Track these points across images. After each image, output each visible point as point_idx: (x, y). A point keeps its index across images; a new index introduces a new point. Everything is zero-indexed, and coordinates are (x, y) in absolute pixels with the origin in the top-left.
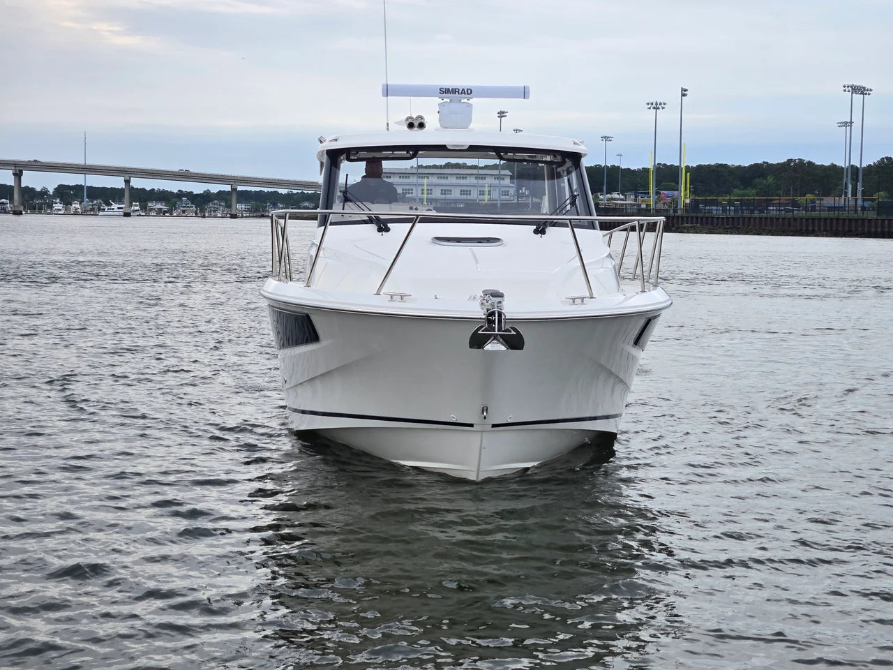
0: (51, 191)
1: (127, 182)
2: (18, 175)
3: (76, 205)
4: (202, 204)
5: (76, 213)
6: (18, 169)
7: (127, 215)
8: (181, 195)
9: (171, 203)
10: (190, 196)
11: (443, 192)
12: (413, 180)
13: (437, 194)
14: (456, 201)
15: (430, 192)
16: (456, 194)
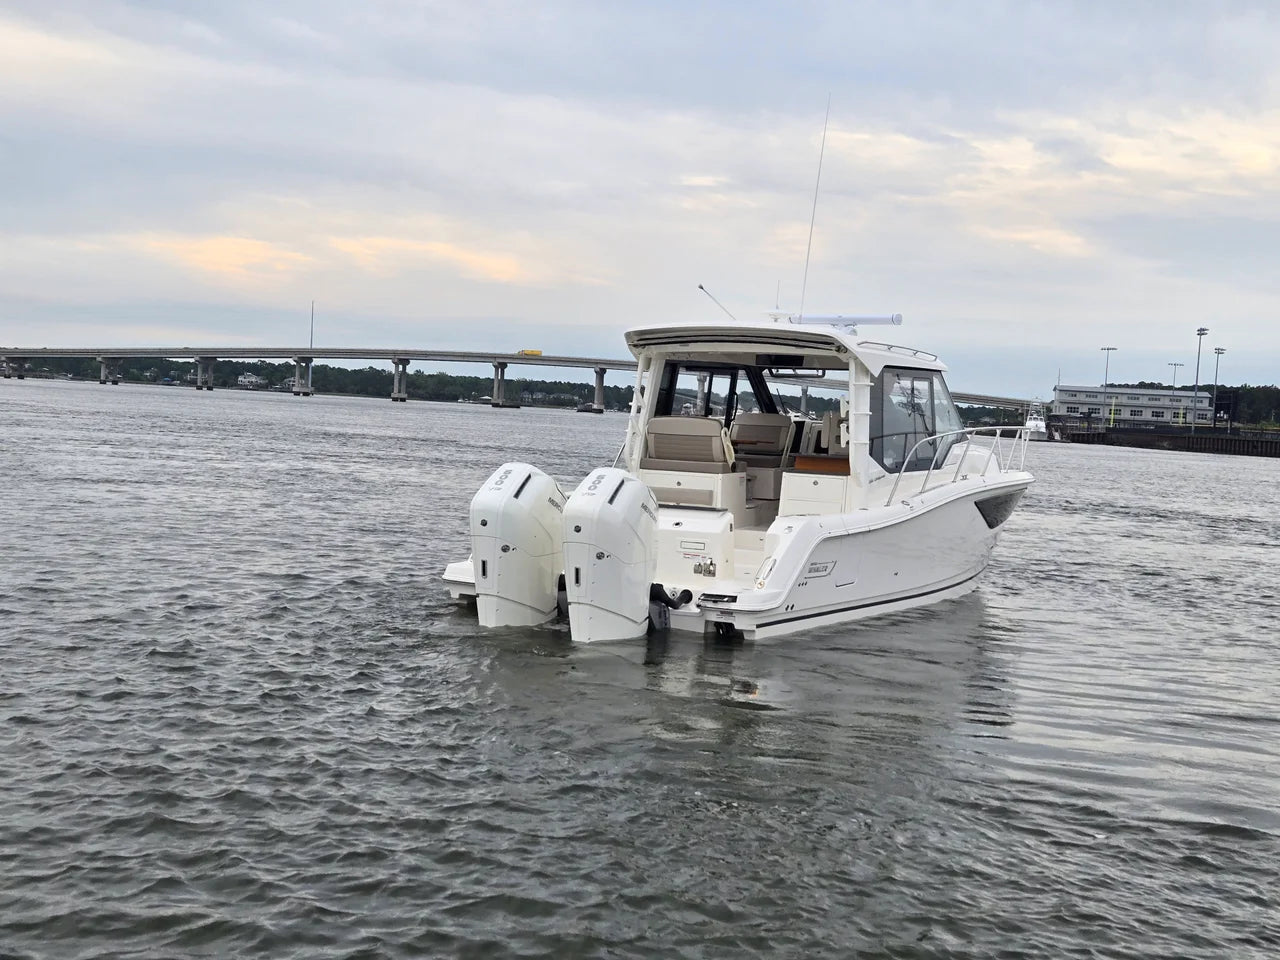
11: (1133, 413)
12: (1100, 399)
13: (1126, 415)
14: (1147, 423)
15: (1118, 412)
16: (1147, 415)
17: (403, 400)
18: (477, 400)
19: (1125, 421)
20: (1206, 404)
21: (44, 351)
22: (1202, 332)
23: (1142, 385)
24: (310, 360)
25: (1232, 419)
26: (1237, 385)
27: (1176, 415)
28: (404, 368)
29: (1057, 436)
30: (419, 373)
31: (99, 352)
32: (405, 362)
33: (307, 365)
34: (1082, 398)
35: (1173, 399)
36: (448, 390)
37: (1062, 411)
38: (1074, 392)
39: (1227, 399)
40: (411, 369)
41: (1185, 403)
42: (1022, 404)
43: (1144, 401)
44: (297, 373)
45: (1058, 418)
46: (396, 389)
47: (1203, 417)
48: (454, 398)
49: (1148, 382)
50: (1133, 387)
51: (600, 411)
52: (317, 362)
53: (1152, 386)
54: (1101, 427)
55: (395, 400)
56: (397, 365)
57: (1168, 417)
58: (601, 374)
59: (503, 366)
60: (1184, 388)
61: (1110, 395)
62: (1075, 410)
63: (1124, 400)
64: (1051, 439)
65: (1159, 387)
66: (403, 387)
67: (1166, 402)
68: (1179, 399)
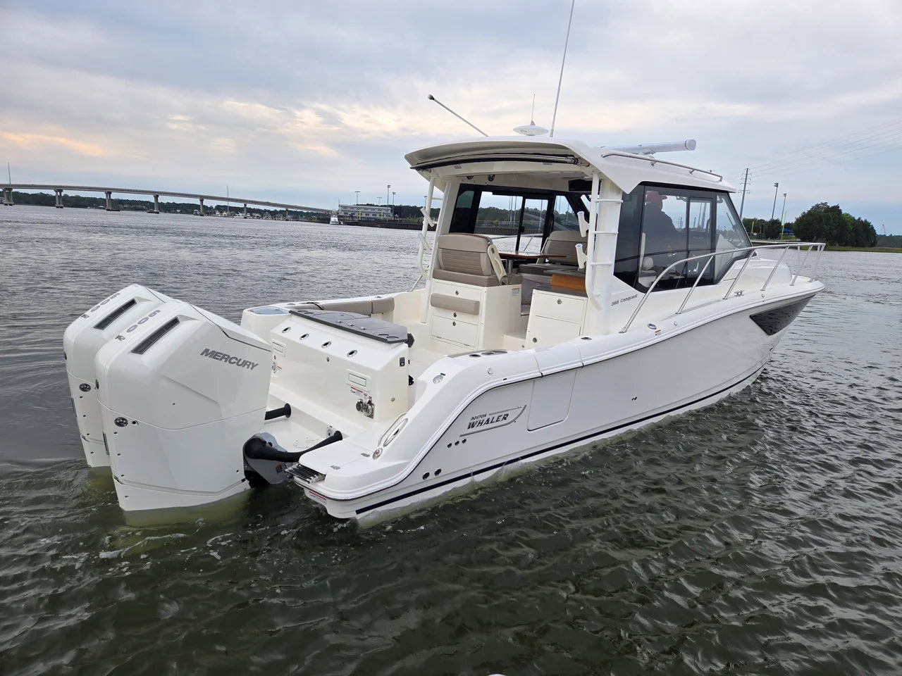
0: (214, 207)
1: (245, 205)
2: (202, 201)
3: (225, 213)
4: (274, 215)
5: (225, 216)
6: (202, 198)
7: (245, 218)
8: (265, 211)
9: (262, 214)
10: (269, 211)
11: (366, 215)
12: (355, 210)
13: (364, 215)
14: (371, 218)
15: (361, 214)
16: (371, 216)
17: (62, 207)
18: (96, 207)
19: (364, 218)
20: (390, 212)
22: (389, 186)
23: (368, 205)
24: (11, 189)
25: (400, 217)
26: (399, 205)
27: (381, 215)
28: (60, 194)
29: (342, 223)
30: (67, 196)
32: (60, 191)
33: (10, 192)
34: (348, 209)
35: (379, 210)
36: (82, 203)
37: (342, 214)
38: (345, 207)
39: (398, 210)
40: (63, 194)
41: (383, 211)
42: (328, 211)
43: (370, 210)
44: (5, 195)
45: (341, 216)
46: (57, 203)
47: (389, 216)
48: (85, 207)
49: (370, 203)
50: (365, 205)
51: (158, 213)
52: (14, 190)
53: (371, 205)
54: (356, 220)
55: (57, 207)
56: (57, 192)
57: (378, 216)
58: (156, 197)
59: (110, 193)
60: (381, 206)
61: (358, 208)
62: (347, 214)
63: (363, 210)
64: (340, 224)
65: (373, 205)
66: (61, 201)
67: (376, 211)
68: (381, 210)
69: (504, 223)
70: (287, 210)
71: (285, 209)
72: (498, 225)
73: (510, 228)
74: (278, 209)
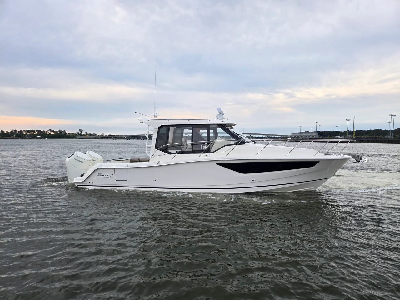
1: (250, 135)
4: (262, 139)
8: (259, 137)
12: (300, 134)
15: (303, 136)
20: (317, 134)
21: (132, 135)
22: (317, 123)
23: (306, 132)
25: (323, 136)
27: (312, 136)
30: (189, 136)
31: (141, 135)
32: (187, 134)
34: (296, 134)
37: (293, 137)
38: (295, 134)
39: (322, 133)
41: (314, 134)
42: (286, 136)
43: (307, 134)
47: (317, 136)
50: (304, 132)
53: (307, 132)
60: (313, 132)
61: (301, 134)
62: (295, 136)
63: (303, 134)
64: (292, 141)
65: (309, 132)
67: (311, 134)
68: (312, 134)
69: (386, 137)
70: (268, 136)
71: (267, 136)
72: (382, 138)
73: (390, 139)
74: (264, 136)
